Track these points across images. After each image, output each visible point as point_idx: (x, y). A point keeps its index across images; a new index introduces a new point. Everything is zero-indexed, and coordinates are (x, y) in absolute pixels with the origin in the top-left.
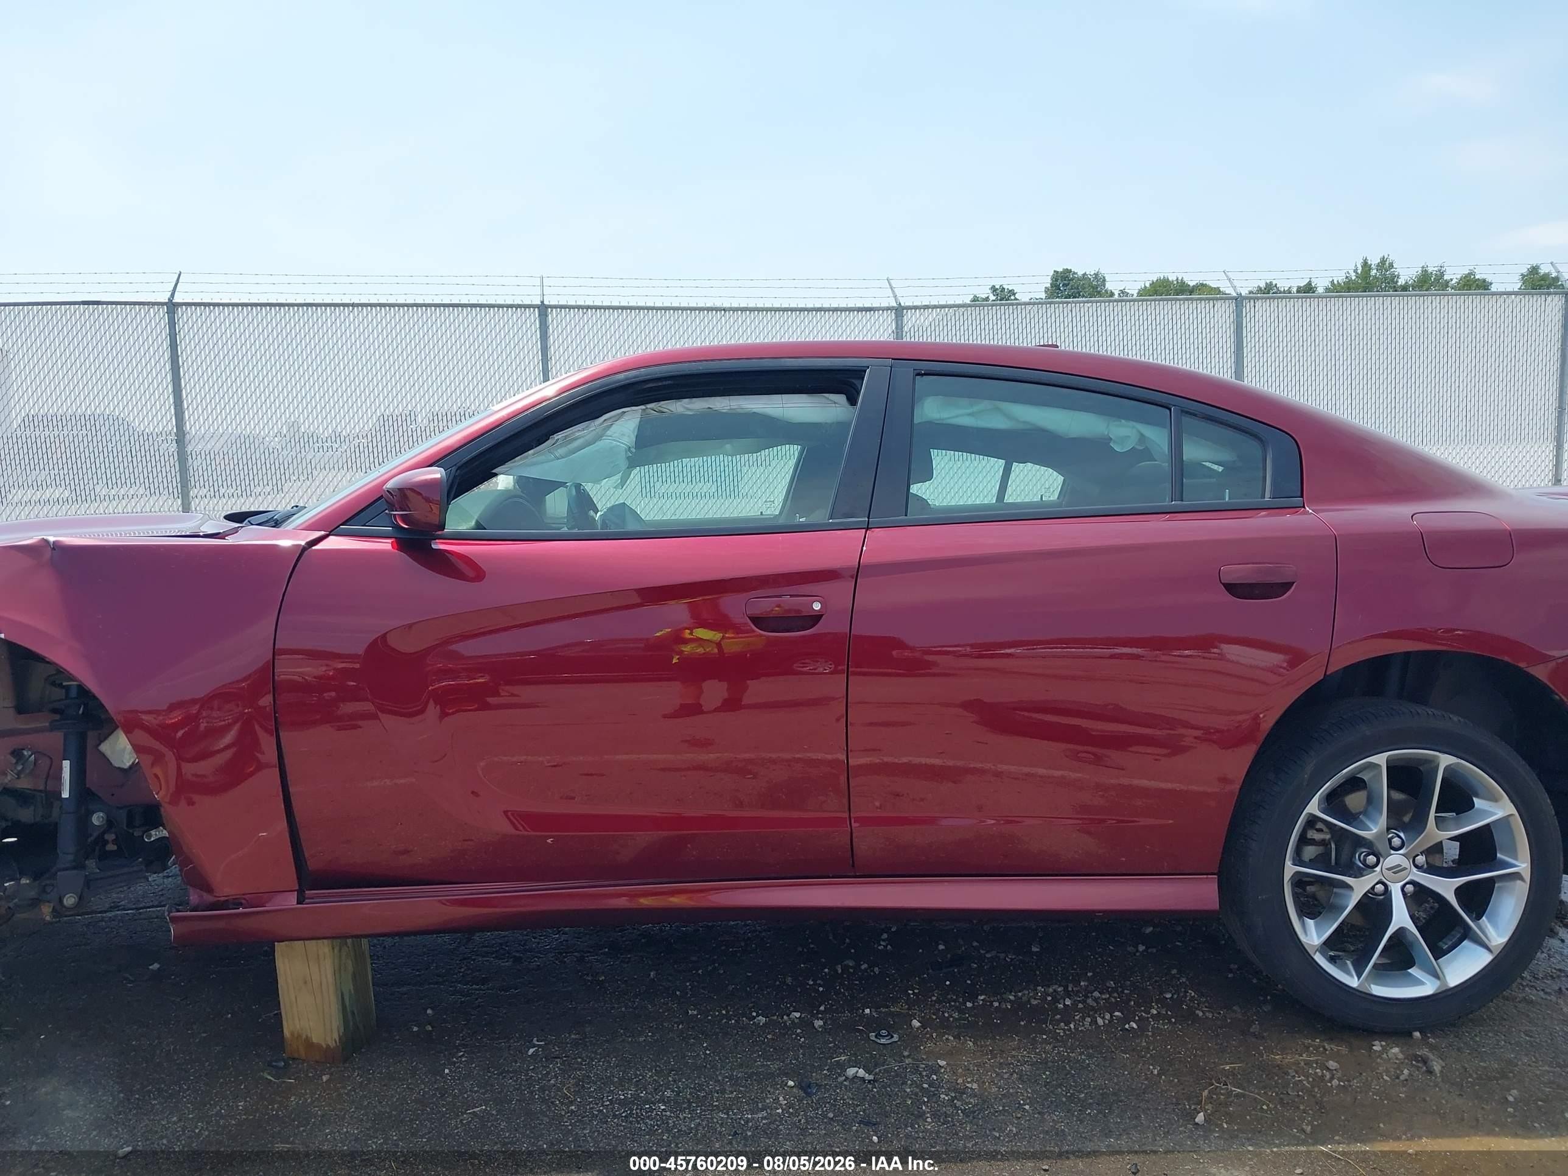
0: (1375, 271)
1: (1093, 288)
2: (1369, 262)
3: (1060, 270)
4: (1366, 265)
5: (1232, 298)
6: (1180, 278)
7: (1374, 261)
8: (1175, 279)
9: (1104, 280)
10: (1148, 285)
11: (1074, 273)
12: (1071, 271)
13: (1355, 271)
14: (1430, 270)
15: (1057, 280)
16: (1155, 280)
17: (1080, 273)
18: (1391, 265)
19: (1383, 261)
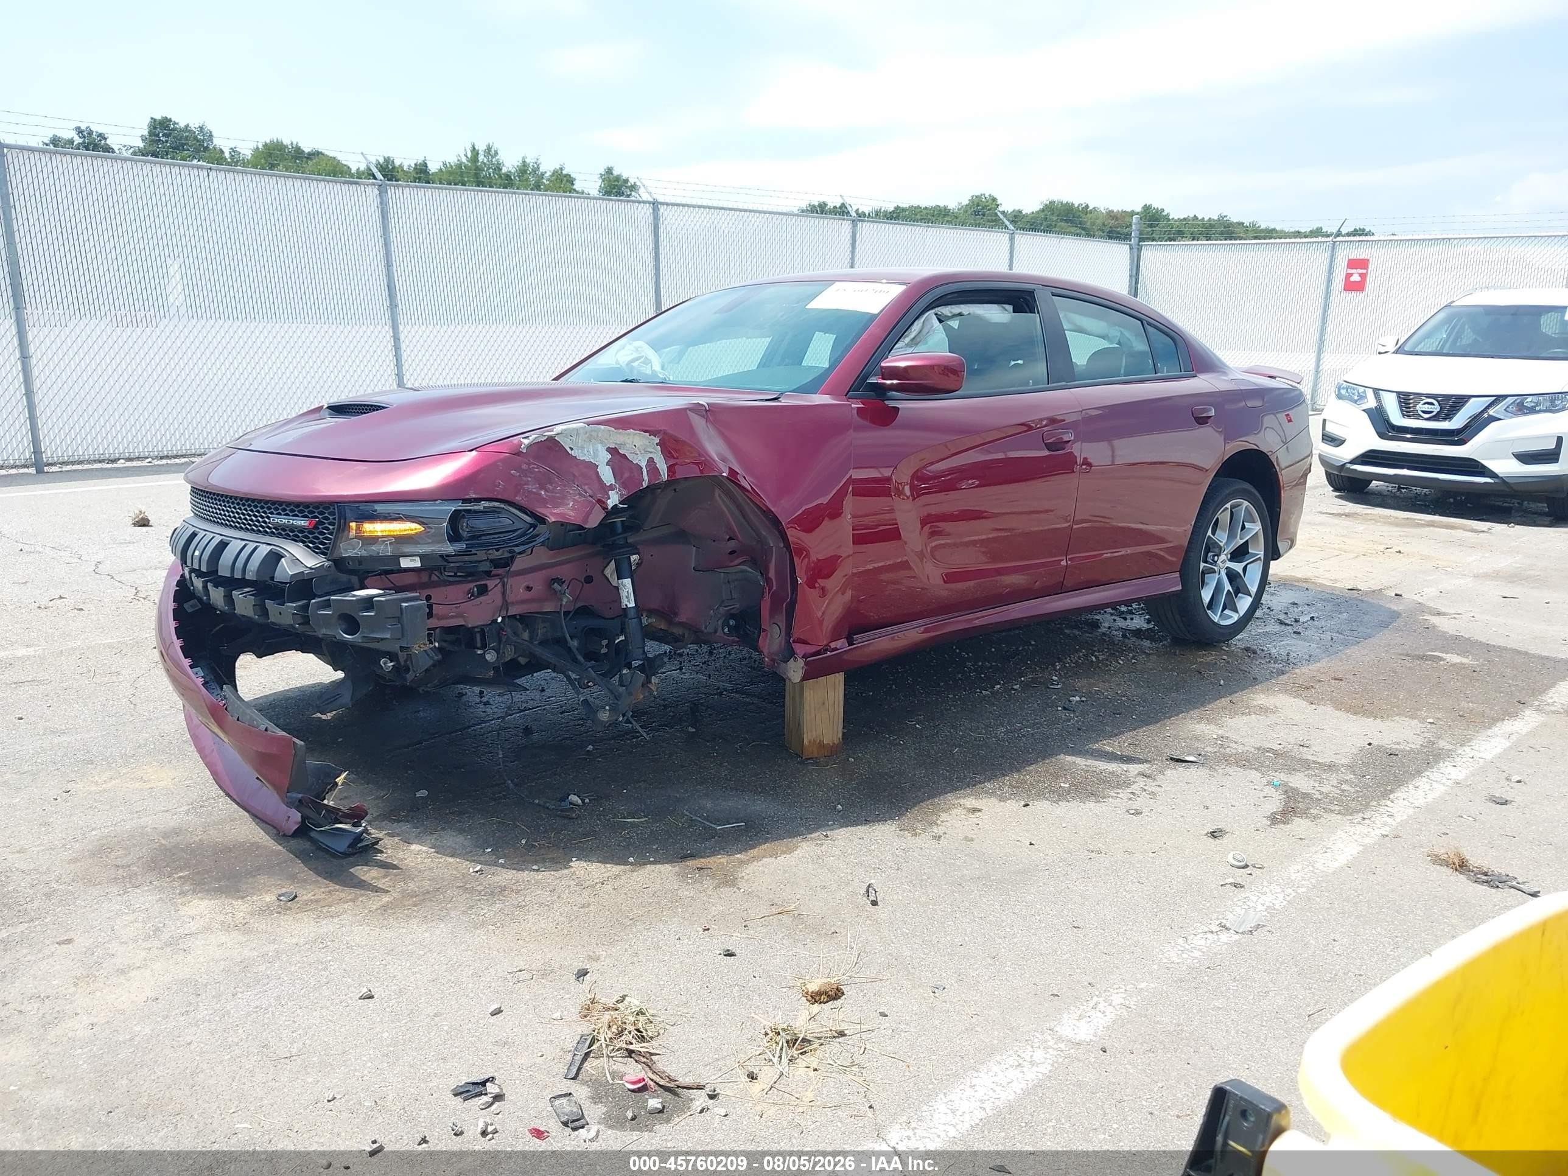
0: (482, 157)
1: (198, 141)
2: (477, 148)
3: (158, 117)
4: (475, 152)
5: (649, 203)
6: (295, 143)
7: (481, 147)
8: (289, 143)
9: (211, 136)
10: (260, 146)
11: (175, 123)
12: (170, 120)
13: (466, 156)
14: (528, 161)
15: (155, 128)
16: (268, 141)
17: (182, 125)
18: (496, 153)
19: (489, 149)
